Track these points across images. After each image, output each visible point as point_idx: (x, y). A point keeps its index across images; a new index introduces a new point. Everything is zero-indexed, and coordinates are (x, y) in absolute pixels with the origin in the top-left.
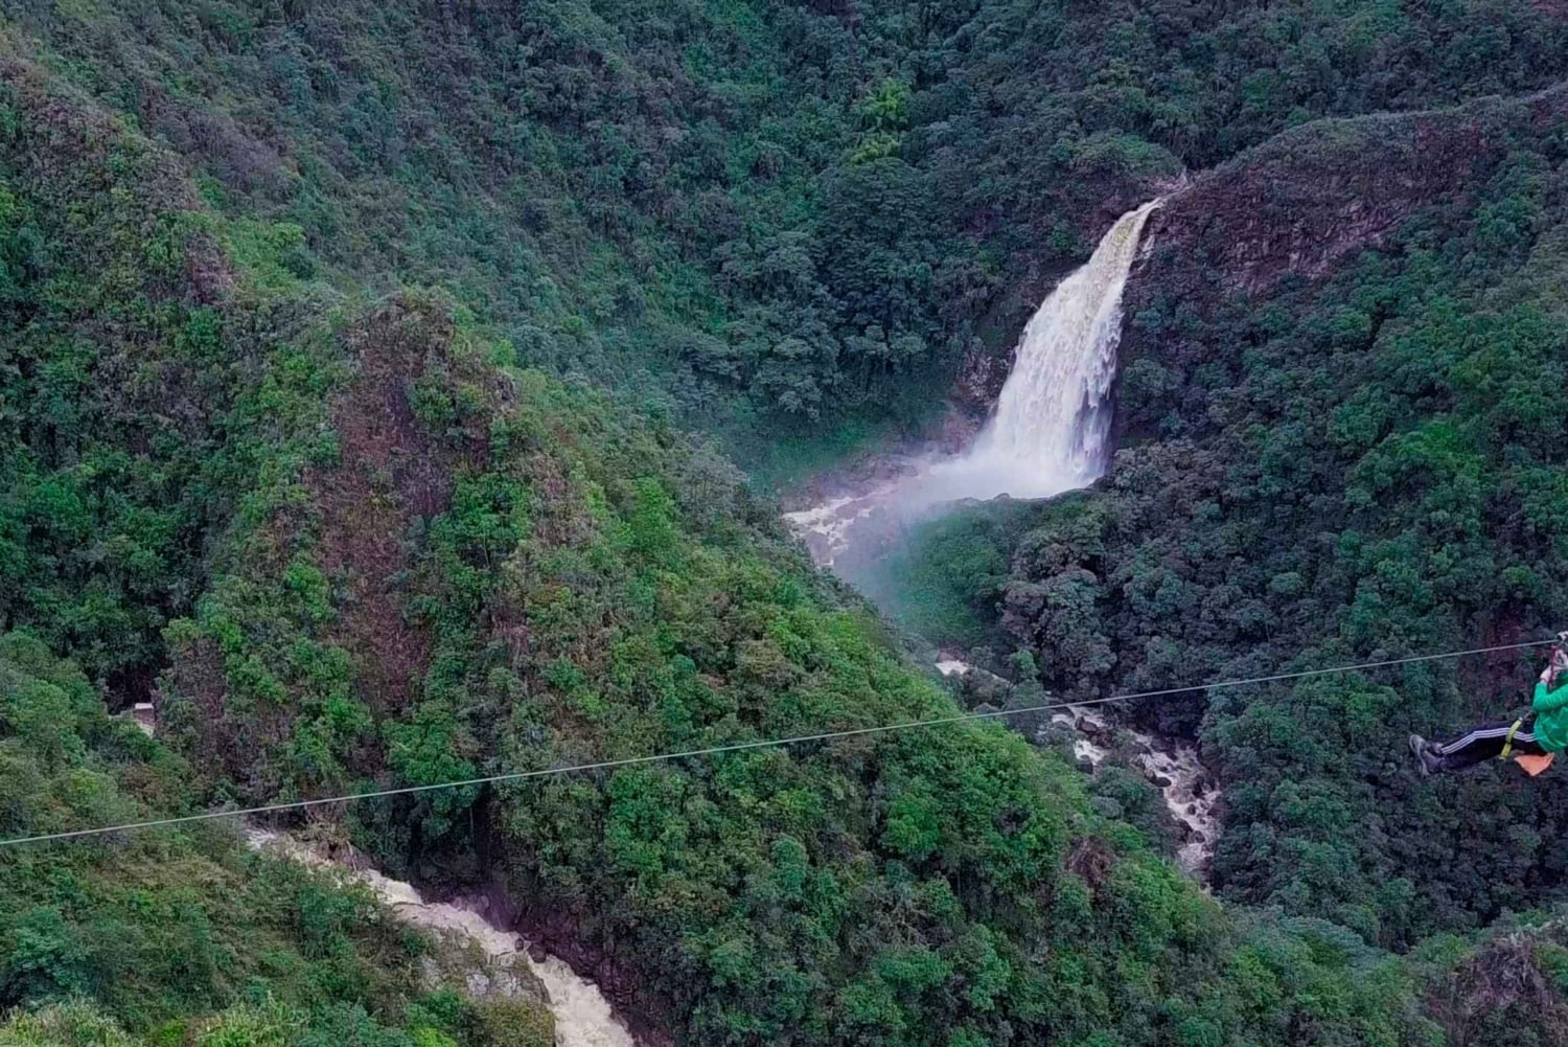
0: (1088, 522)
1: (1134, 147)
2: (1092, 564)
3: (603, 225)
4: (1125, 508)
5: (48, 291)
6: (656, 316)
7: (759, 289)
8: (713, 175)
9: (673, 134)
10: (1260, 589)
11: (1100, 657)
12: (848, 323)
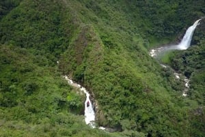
0: (183, 54)
1: (200, 13)
2: (184, 58)
3: (142, 17)
4: (189, 52)
5: (60, 22)
6: (146, 27)
7: (157, 25)
8: (155, 13)
9: (151, 9)
10: (200, 63)
11: (182, 68)
12: (166, 29)
